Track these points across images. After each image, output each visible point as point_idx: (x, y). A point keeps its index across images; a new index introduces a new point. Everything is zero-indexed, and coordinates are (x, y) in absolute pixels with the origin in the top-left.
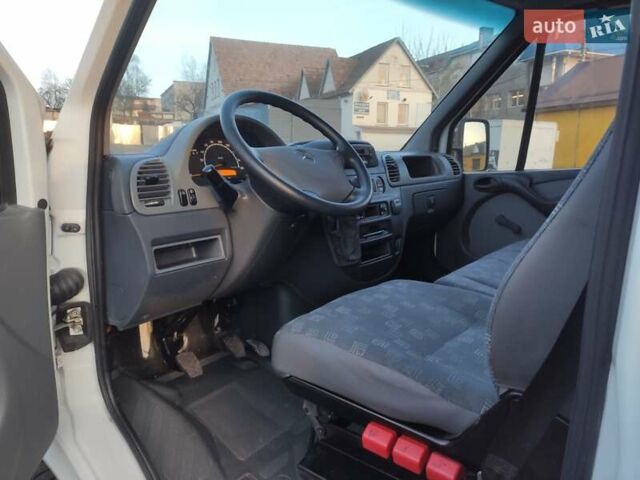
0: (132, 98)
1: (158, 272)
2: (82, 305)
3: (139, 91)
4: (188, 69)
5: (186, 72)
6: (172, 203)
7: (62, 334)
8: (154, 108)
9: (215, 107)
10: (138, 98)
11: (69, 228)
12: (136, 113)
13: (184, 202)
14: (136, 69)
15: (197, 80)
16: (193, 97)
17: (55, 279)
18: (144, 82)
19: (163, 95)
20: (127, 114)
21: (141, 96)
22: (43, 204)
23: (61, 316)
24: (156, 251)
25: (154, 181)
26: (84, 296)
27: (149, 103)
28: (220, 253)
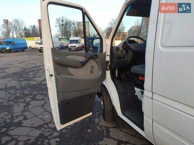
0: (120, 33)
1: (118, 60)
2: (109, 65)
3: (122, 31)
4: (136, 22)
5: (136, 23)
6: (120, 52)
7: (107, 68)
8: (126, 35)
9: (143, 33)
10: (122, 33)
11: (108, 55)
12: (121, 37)
13: (121, 52)
14: (122, 24)
15: (139, 25)
16: (137, 30)
17: (106, 61)
18: (124, 28)
19: (128, 31)
20: (119, 37)
21: (123, 32)
22: (106, 52)
23: (106, 66)
24: (118, 58)
25: (117, 49)
26: (109, 64)
27: (125, 34)
28: (126, 59)
